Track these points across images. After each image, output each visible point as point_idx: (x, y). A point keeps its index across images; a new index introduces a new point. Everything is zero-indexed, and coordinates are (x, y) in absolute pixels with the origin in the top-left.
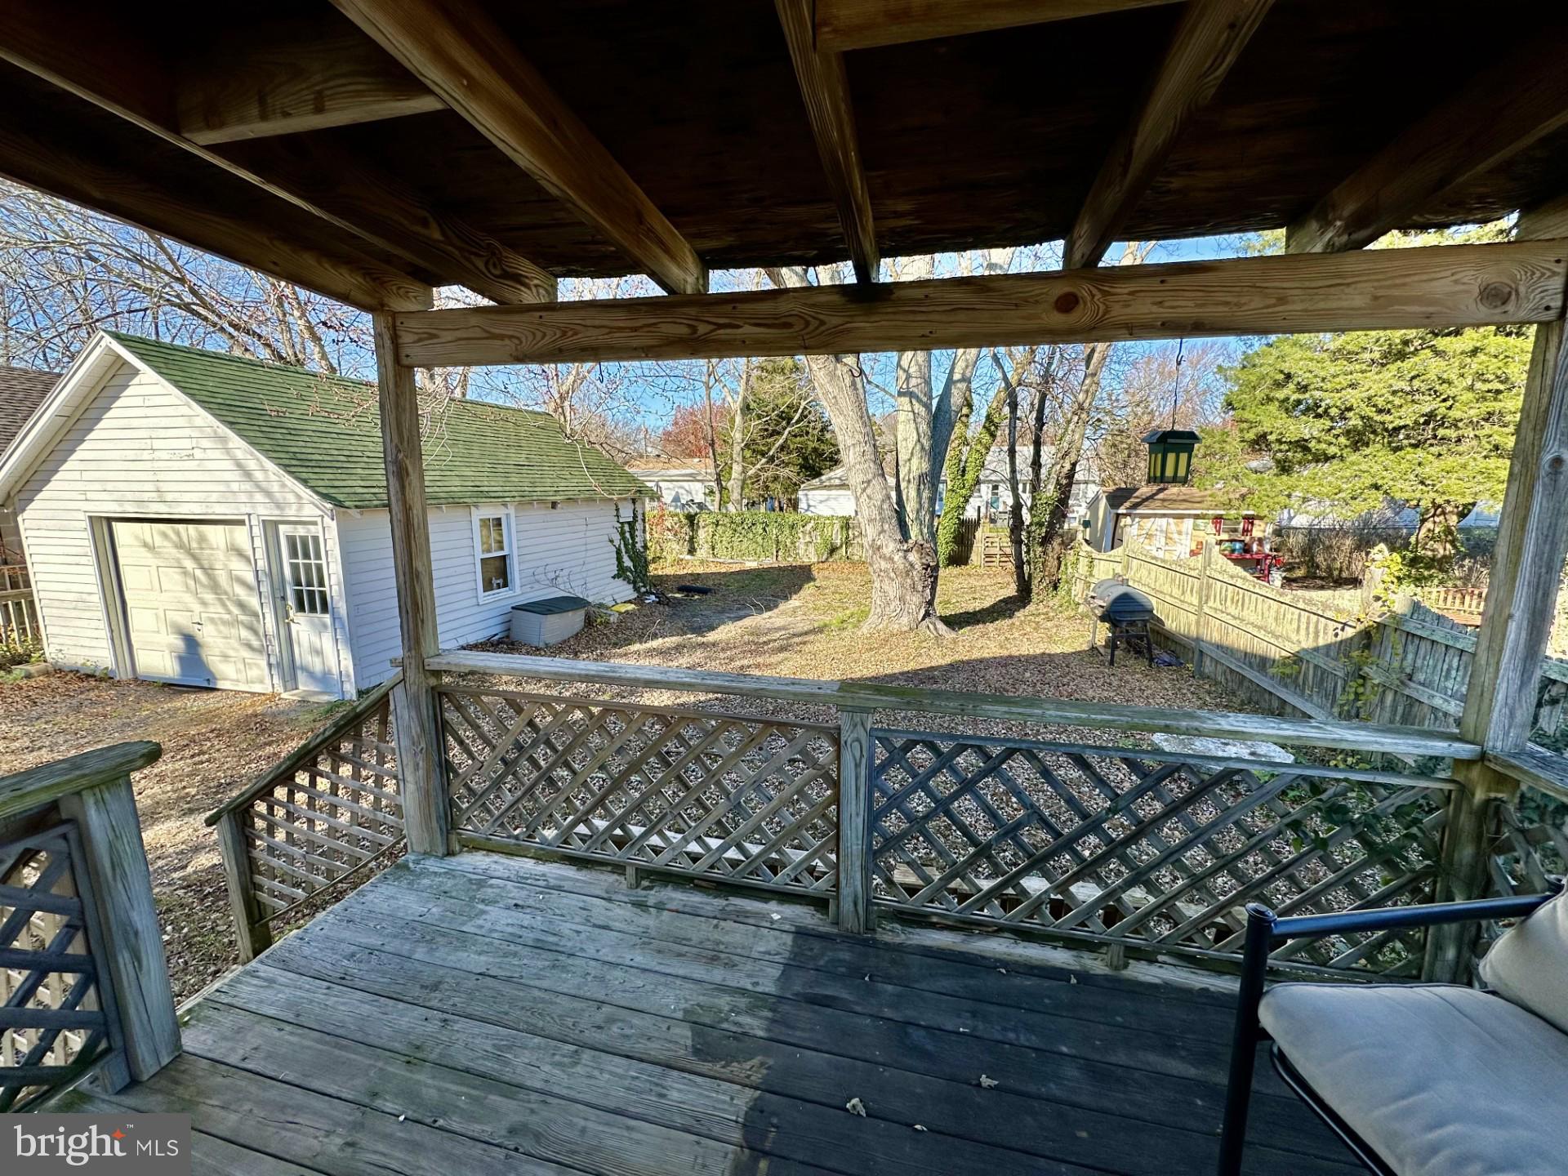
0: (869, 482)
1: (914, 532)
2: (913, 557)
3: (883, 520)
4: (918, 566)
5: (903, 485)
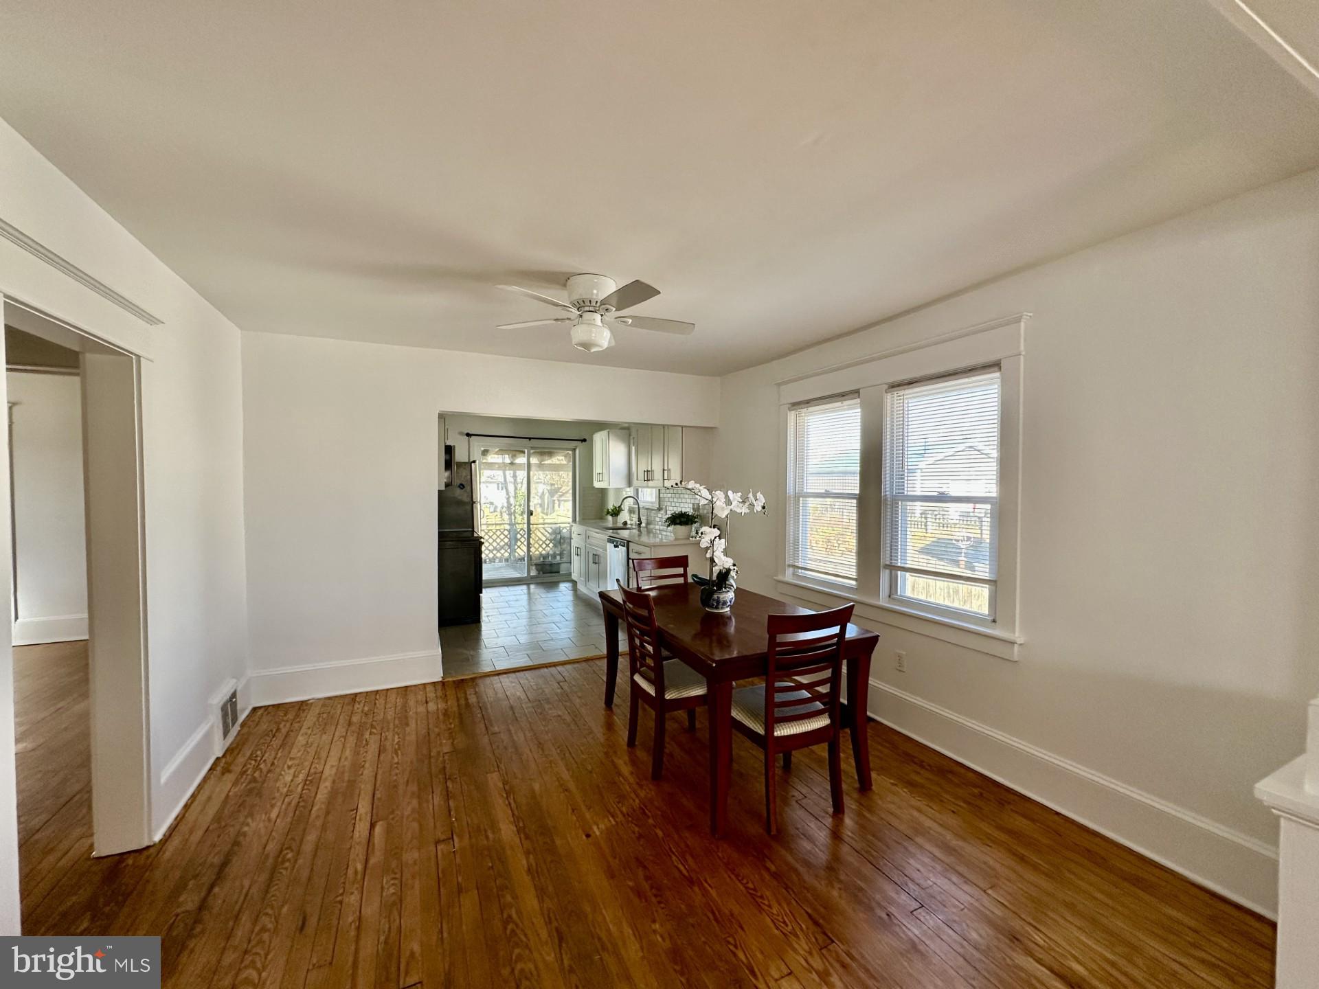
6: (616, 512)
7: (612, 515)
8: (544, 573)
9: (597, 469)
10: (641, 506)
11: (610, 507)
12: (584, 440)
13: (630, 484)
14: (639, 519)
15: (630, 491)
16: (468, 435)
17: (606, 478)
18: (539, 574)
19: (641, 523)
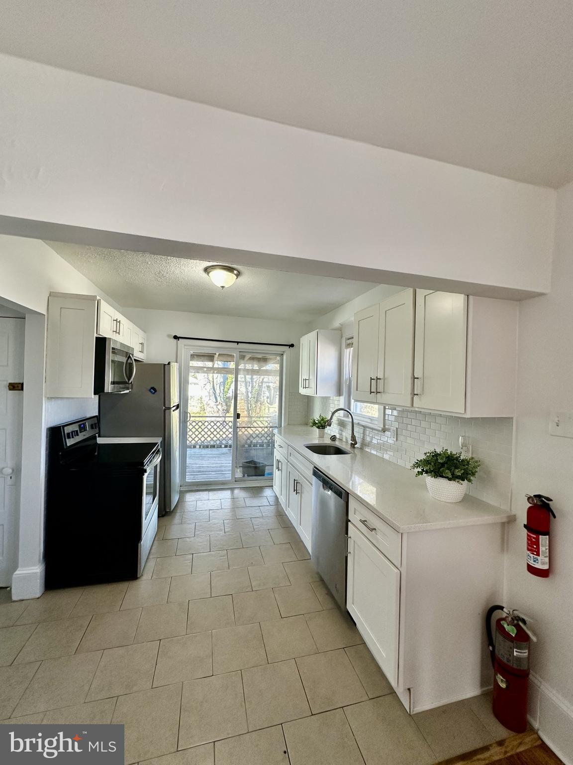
0: (205, 385)
1: (219, 399)
2: (219, 407)
3: (210, 396)
4: (221, 410)
5: (215, 385)
6: (323, 424)
7: (318, 427)
8: (248, 476)
9: (303, 375)
10: (355, 421)
11: (316, 417)
12: (292, 346)
13: (339, 393)
14: (353, 438)
15: (341, 402)
16: (176, 337)
17: (313, 385)
18: (244, 476)
19: (356, 443)
